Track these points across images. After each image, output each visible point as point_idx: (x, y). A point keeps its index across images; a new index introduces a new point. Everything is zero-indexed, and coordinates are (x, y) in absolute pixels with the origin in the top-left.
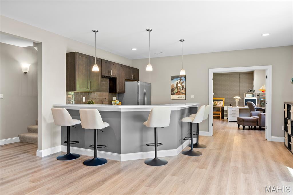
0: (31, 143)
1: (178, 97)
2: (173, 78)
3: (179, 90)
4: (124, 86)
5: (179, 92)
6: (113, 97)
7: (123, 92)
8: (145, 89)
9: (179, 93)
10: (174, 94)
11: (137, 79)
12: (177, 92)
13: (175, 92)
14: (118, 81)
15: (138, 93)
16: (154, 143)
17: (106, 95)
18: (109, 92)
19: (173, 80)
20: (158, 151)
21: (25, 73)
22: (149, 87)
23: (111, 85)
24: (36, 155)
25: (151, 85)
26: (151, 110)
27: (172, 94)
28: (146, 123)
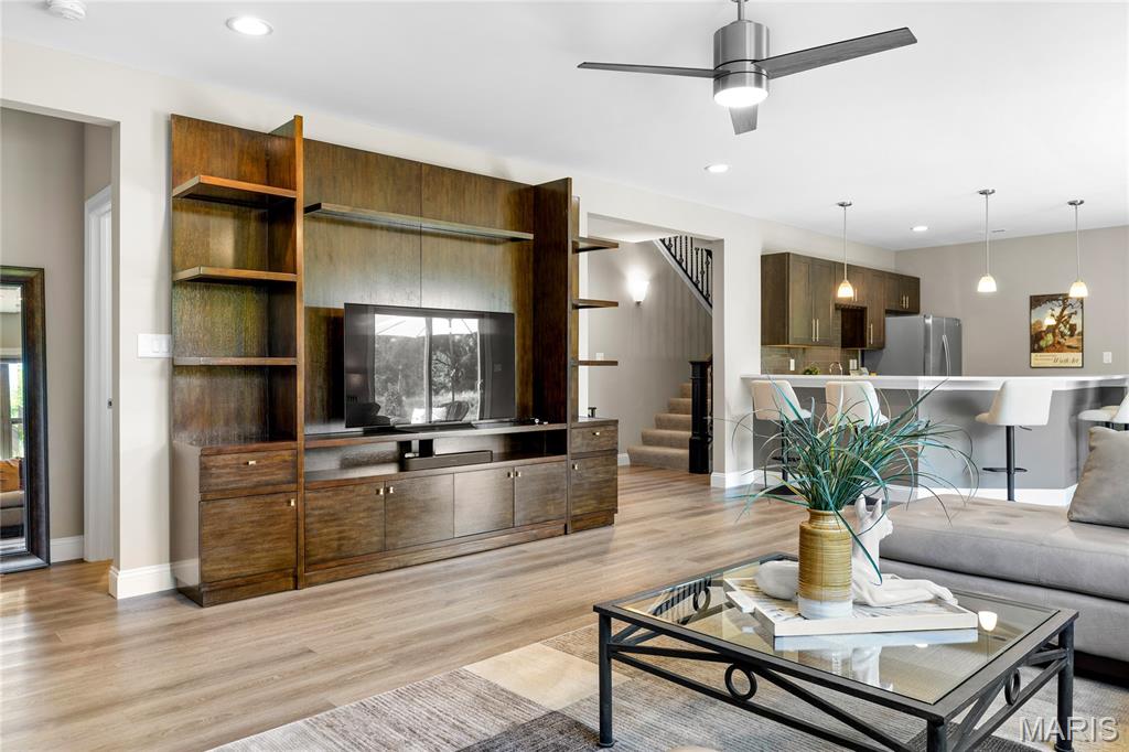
0: (660, 469)
1: (1056, 361)
2: (1036, 301)
3: (1059, 338)
4: (881, 331)
5: (1059, 343)
6: (851, 361)
7: (881, 346)
8: (944, 338)
9: (1058, 347)
10: (1041, 350)
11: (914, 310)
12: (1053, 345)
13: (1043, 343)
14: (869, 315)
15: (926, 347)
16: (1005, 466)
17: (836, 353)
18: (842, 347)
19: (1038, 308)
20: (1015, 490)
21: (638, 303)
22: (955, 330)
23: (847, 327)
24: (709, 484)
25: (960, 325)
26: (999, 389)
27: (1033, 350)
28: (984, 417)
